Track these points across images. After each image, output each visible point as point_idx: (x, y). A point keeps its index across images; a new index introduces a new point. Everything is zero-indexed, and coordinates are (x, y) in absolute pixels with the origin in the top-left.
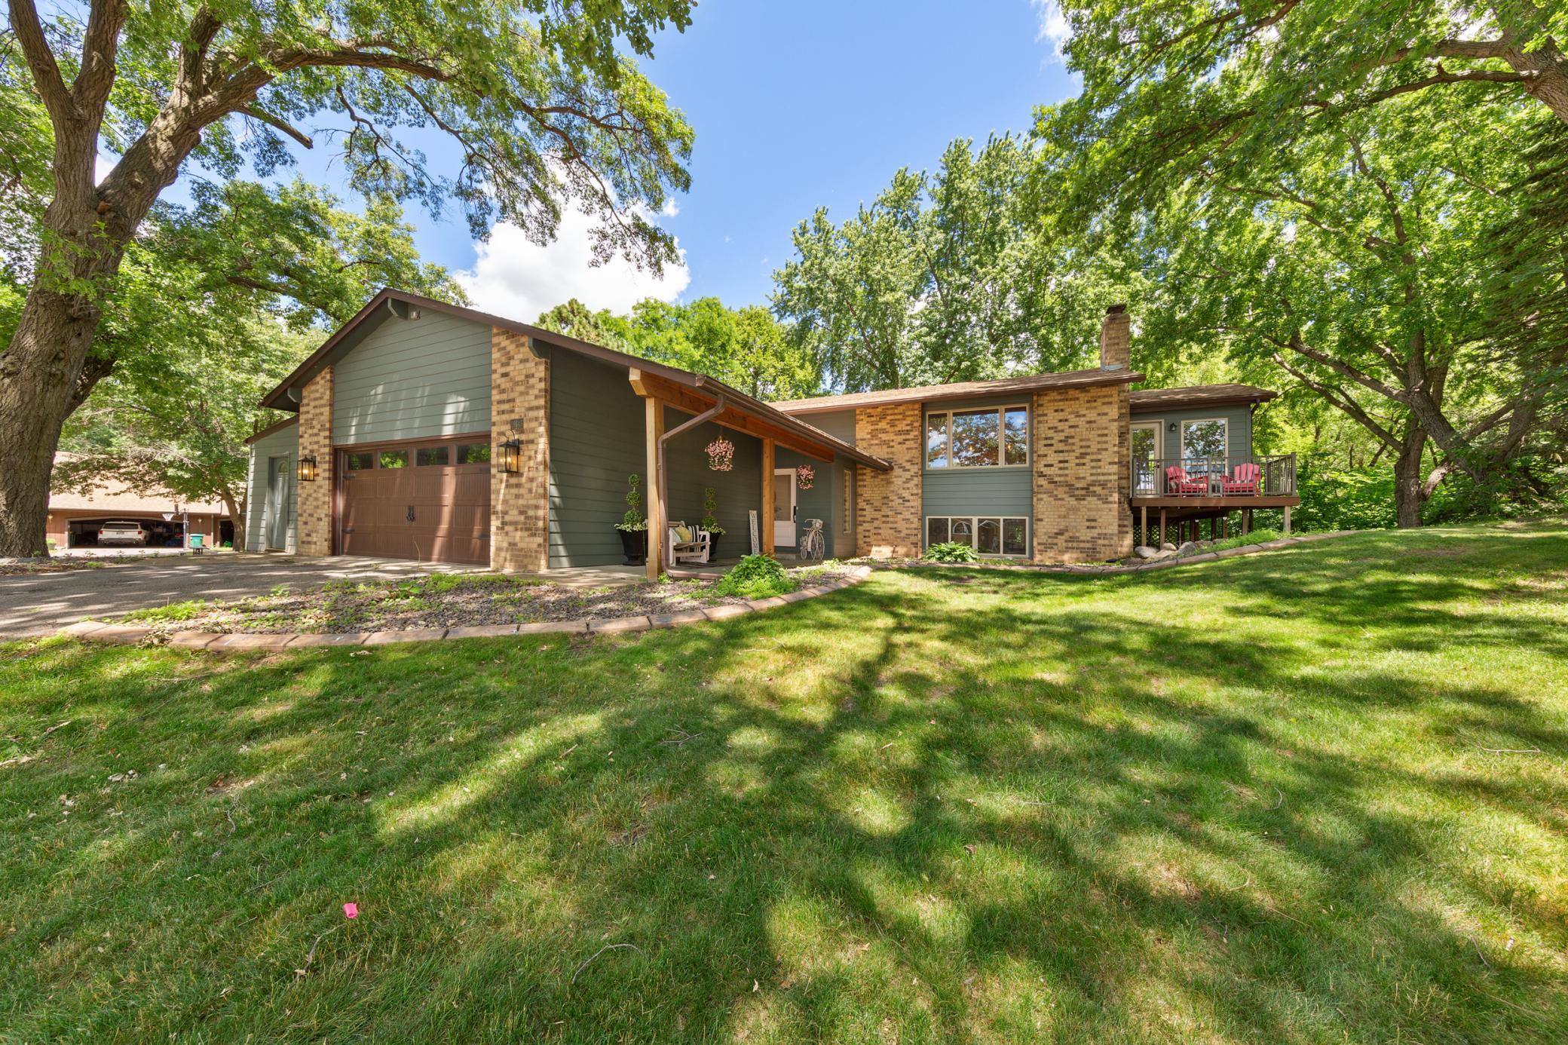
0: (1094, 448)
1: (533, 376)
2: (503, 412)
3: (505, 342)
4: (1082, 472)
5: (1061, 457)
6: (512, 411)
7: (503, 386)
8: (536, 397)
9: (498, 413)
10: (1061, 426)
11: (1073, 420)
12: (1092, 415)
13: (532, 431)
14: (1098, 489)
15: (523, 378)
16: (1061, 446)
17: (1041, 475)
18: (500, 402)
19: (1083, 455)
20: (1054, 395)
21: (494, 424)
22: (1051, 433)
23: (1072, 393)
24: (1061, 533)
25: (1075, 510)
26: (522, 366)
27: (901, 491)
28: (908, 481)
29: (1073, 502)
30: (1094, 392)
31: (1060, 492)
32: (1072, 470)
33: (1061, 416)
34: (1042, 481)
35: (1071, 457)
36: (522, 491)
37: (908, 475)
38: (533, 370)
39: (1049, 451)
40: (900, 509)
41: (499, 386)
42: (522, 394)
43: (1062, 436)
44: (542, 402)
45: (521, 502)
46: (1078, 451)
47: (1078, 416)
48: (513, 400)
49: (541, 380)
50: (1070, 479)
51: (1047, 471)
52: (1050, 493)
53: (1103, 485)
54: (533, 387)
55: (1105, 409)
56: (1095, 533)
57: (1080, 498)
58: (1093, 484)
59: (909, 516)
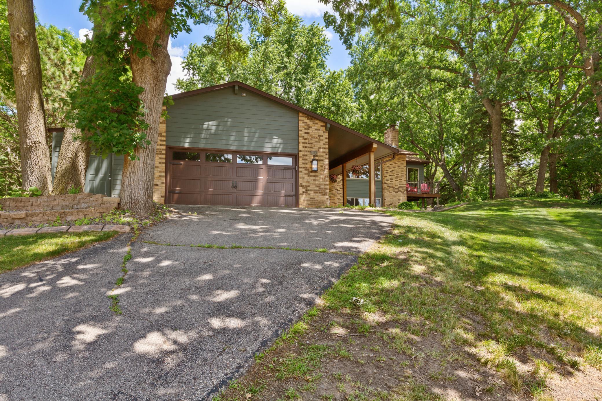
0: (400, 175)
1: (322, 136)
2: (306, 147)
4: (397, 183)
5: (391, 177)
8: (324, 144)
9: (303, 147)
10: (391, 166)
11: (394, 165)
12: (399, 164)
13: (322, 156)
14: (401, 189)
15: (317, 136)
16: (391, 174)
17: (385, 184)
18: (303, 143)
19: (397, 177)
21: (301, 151)
22: (388, 169)
26: (316, 131)
29: (395, 194)
30: (399, 156)
31: (391, 190)
32: (394, 182)
34: (385, 186)
35: (393, 178)
38: (323, 134)
39: (387, 175)
41: (303, 137)
42: (316, 142)
43: (391, 170)
44: (327, 146)
45: (317, 182)
46: (396, 176)
48: (312, 143)
49: (326, 138)
50: (394, 185)
51: (387, 182)
52: (388, 190)
53: (402, 188)
54: (322, 140)
55: (403, 162)
57: (396, 192)
58: (400, 187)
59: (340, 197)
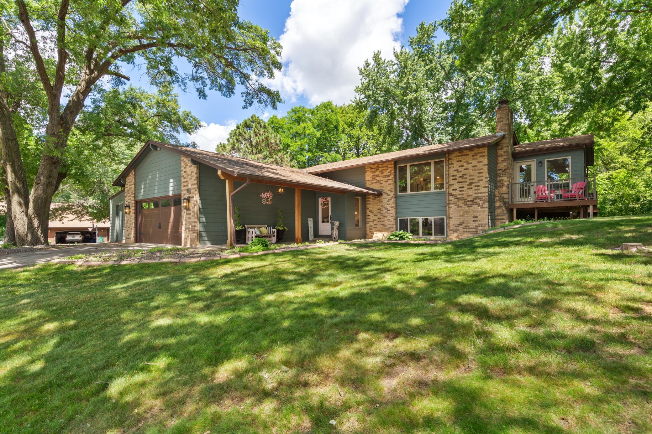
0: (476, 180)
1: (193, 172)
2: (185, 186)
4: (471, 192)
5: (461, 185)
7: (185, 176)
8: (194, 180)
9: (183, 186)
10: (460, 169)
11: (466, 166)
12: (475, 163)
13: (194, 193)
14: (478, 201)
15: (190, 173)
16: (461, 180)
17: (451, 195)
18: (184, 182)
19: (471, 184)
20: (457, 154)
21: (182, 191)
22: (455, 173)
23: (465, 152)
24: (461, 224)
25: (467, 212)
26: (190, 168)
27: (386, 206)
28: (389, 200)
29: (466, 208)
30: (476, 151)
31: (460, 203)
32: (466, 192)
33: (460, 164)
34: (451, 198)
35: (465, 185)
36: (191, 216)
37: (389, 197)
38: (193, 170)
39: (455, 182)
40: (386, 214)
41: (183, 176)
42: (190, 179)
43: (460, 174)
44: (196, 182)
45: (191, 220)
46: (469, 182)
47: (468, 163)
48: (188, 181)
49: (195, 174)
50: (465, 196)
51: (454, 193)
52: (455, 204)
53: (480, 199)
54: (193, 176)
55: (481, 159)
56: (477, 224)
57: (470, 206)
58: (476, 198)
59: (390, 218)
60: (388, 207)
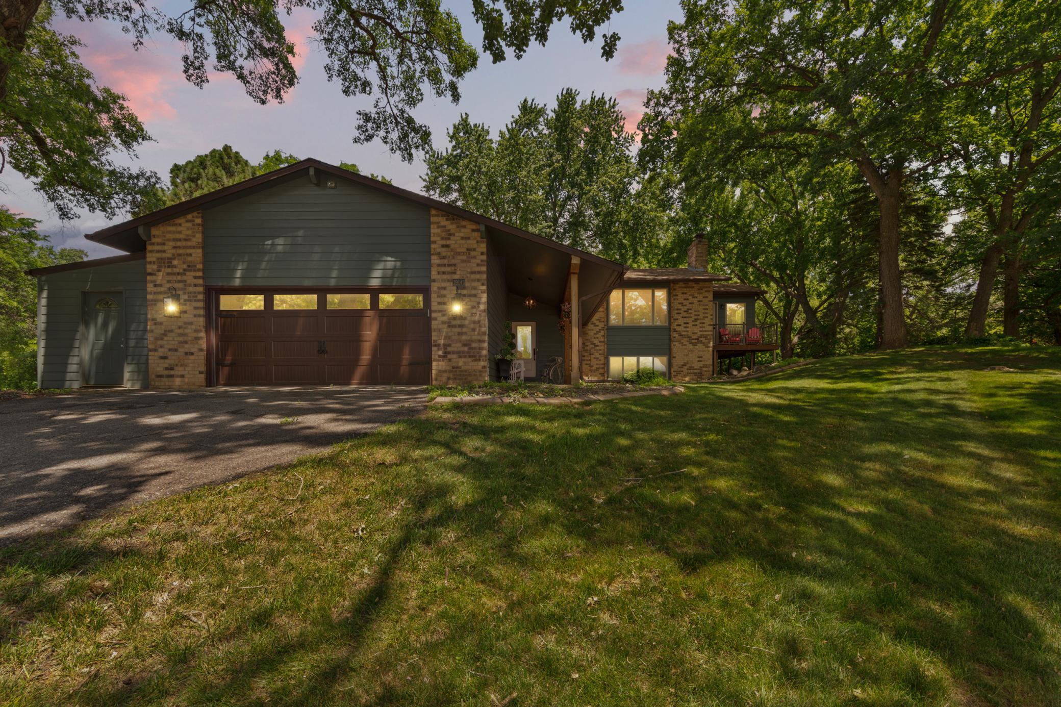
0: (701, 316)
1: (475, 250)
2: (444, 273)
3: (443, 222)
4: (696, 329)
5: (686, 320)
6: (455, 273)
7: (444, 254)
8: (478, 265)
9: (439, 273)
10: (685, 302)
11: (691, 299)
12: (700, 297)
13: (475, 288)
14: (703, 339)
15: (465, 250)
16: (685, 314)
17: (675, 331)
18: (439, 265)
19: (696, 320)
20: (681, 284)
21: (434, 281)
22: (680, 306)
23: (691, 284)
24: (684, 365)
25: (692, 351)
26: (463, 242)
27: (593, 340)
28: (597, 333)
29: (692, 347)
30: (701, 284)
31: (685, 341)
32: (691, 328)
33: (685, 296)
34: (675, 335)
35: (690, 321)
36: (464, 330)
37: (597, 329)
38: (475, 246)
39: (679, 317)
40: (593, 351)
41: (439, 254)
42: (463, 261)
43: (685, 308)
44: (484, 269)
45: (464, 337)
46: (694, 317)
47: (694, 297)
48: (455, 265)
49: (482, 254)
50: (690, 334)
51: (678, 328)
52: (679, 342)
53: (706, 337)
54: (475, 257)
55: (706, 294)
56: (701, 364)
57: (694, 345)
58: (701, 336)
59: (598, 356)
60: (596, 341)
